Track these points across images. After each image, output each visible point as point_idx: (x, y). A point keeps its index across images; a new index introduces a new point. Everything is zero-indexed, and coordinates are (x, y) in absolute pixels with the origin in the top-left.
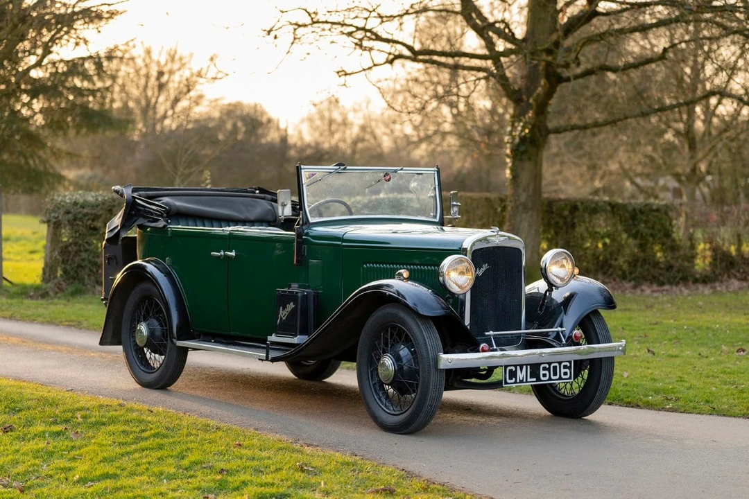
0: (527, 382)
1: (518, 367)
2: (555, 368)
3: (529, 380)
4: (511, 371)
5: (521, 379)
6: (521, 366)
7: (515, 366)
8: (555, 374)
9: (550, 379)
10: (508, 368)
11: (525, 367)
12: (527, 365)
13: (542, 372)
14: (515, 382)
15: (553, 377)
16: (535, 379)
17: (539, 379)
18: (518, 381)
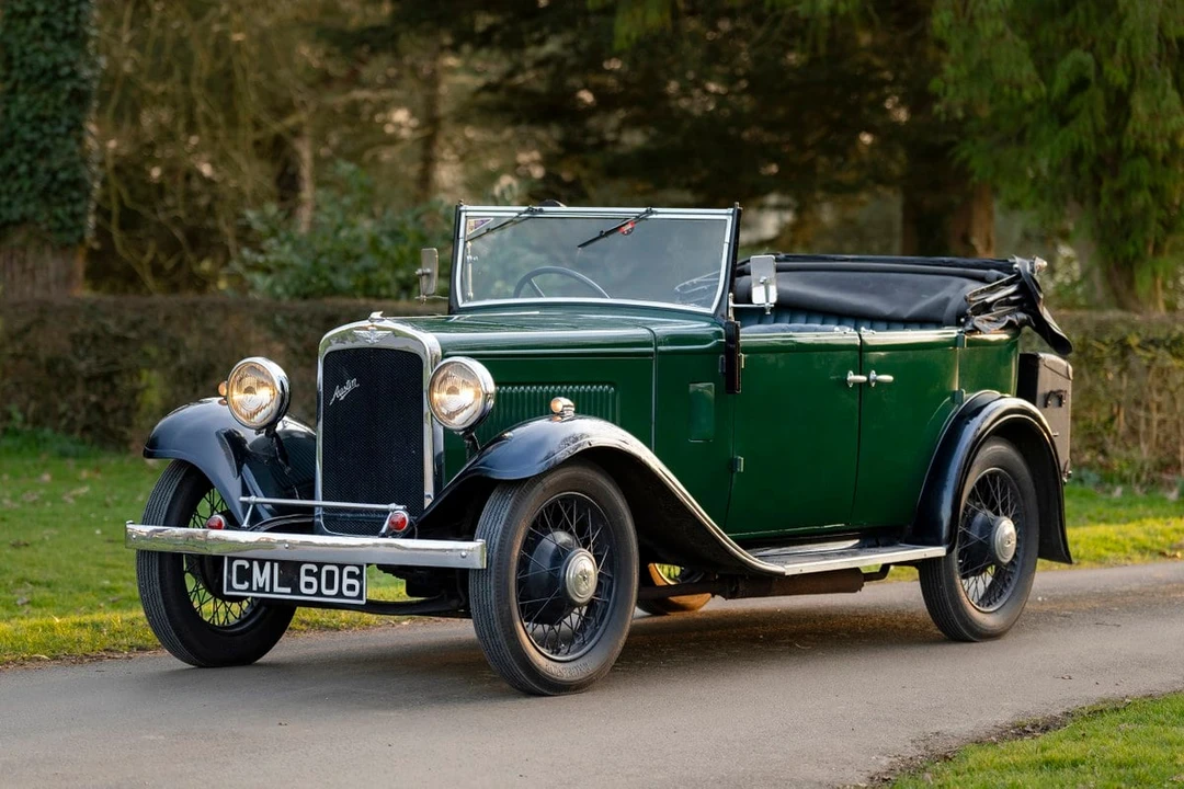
0: (271, 591)
1: (256, 564)
2: (330, 574)
3: (276, 589)
4: (240, 568)
5: (261, 585)
6: (262, 563)
7: (251, 561)
8: (330, 585)
9: (319, 593)
10: (236, 563)
11: (268, 565)
12: (272, 562)
13: (304, 579)
14: (250, 590)
15: (325, 591)
16: (288, 590)
17: (296, 591)
18: (255, 588)
